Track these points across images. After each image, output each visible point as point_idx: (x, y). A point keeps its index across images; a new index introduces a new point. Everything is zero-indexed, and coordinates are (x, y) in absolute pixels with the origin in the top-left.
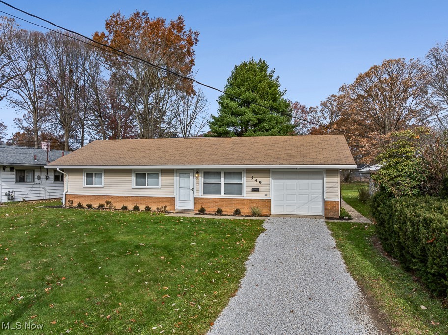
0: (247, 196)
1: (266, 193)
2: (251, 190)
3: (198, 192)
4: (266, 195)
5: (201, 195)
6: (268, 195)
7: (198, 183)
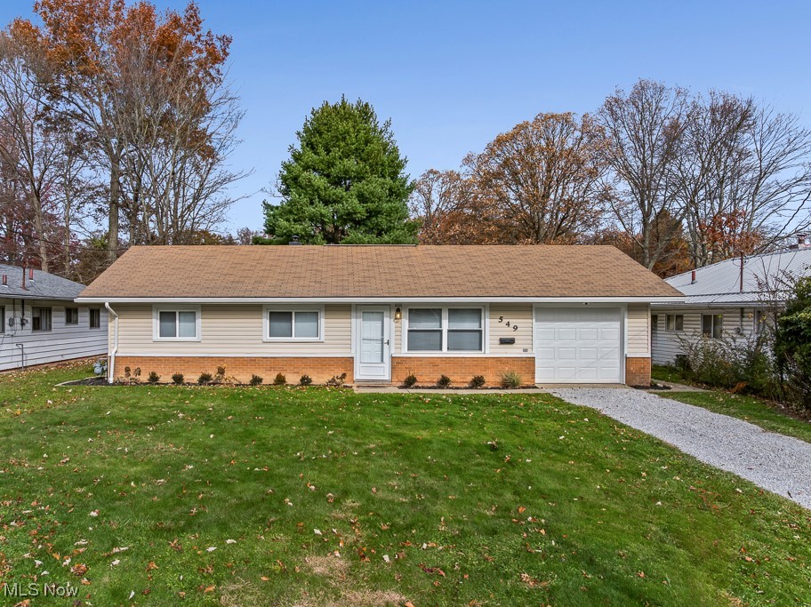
0: (491, 353)
1: (525, 347)
2: (498, 342)
3: (399, 346)
4: (525, 350)
5: (404, 352)
6: (530, 351)
7: (399, 329)
